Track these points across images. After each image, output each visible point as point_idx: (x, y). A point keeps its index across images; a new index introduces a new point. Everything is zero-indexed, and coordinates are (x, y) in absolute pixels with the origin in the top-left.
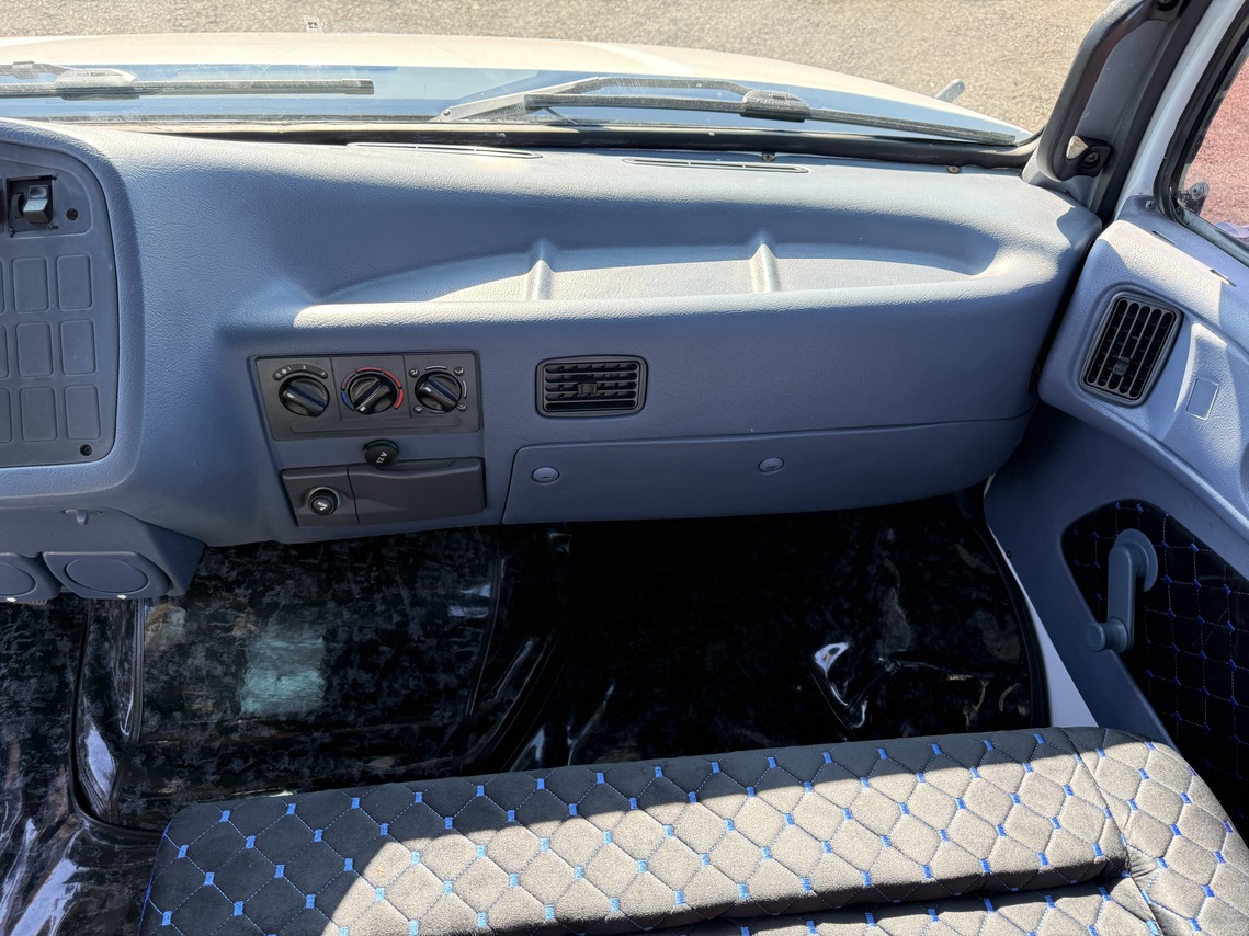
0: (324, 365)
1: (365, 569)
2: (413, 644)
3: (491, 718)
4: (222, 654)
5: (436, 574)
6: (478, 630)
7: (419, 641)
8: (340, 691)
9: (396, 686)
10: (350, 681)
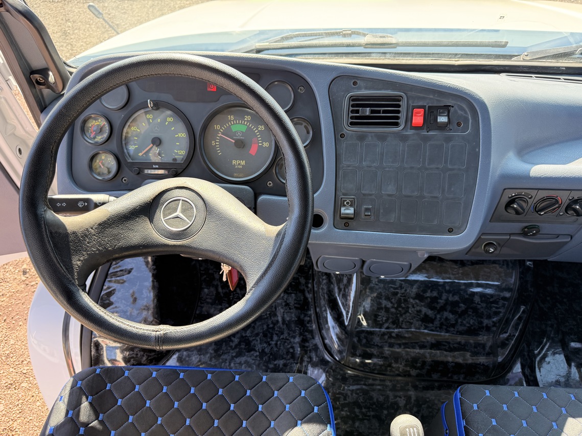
0: (533, 193)
1: (456, 268)
2: (475, 305)
3: (507, 342)
4: (392, 299)
5: (489, 274)
6: (505, 302)
7: (478, 304)
8: (440, 321)
9: (465, 322)
10: (444, 317)
